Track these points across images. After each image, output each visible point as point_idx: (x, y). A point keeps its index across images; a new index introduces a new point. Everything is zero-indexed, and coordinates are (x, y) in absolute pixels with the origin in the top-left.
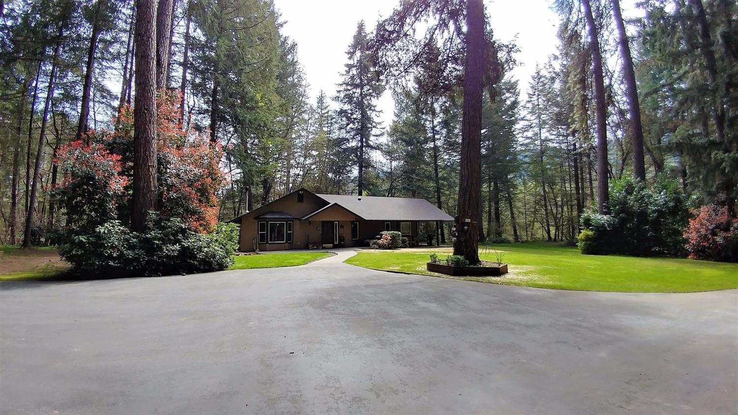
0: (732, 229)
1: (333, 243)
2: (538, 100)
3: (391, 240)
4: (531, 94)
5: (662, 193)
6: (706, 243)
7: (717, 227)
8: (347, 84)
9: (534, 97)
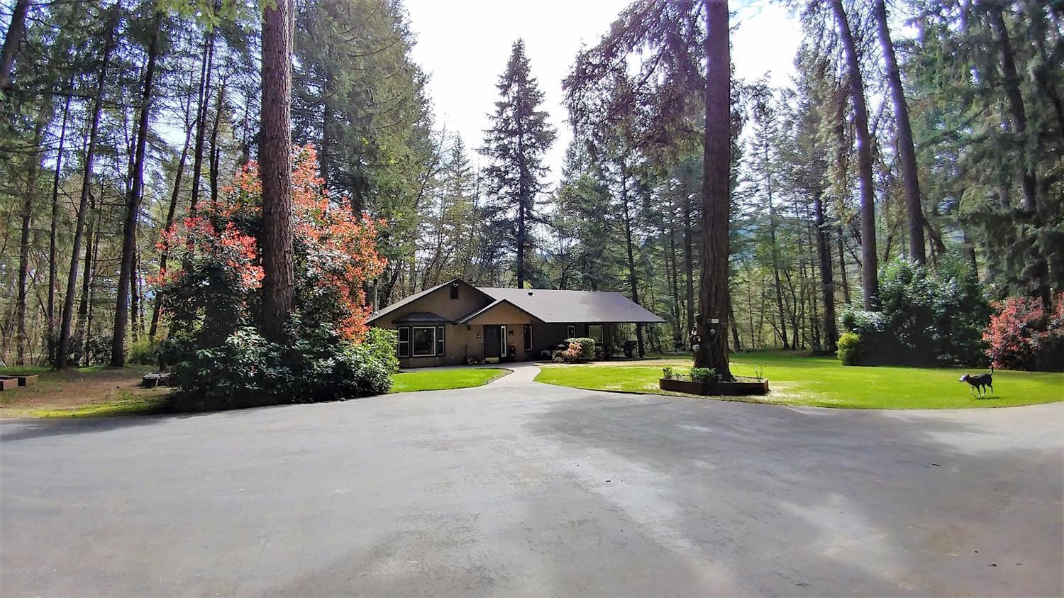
0: (1050, 327)
1: (500, 356)
2: (766, 152)
3: (580, 350)
4: (756, 145)
5: (951, 281)
6: (1015, 347)
7: (1029, 325)
8: (500, 131)
9: (760, 148)
